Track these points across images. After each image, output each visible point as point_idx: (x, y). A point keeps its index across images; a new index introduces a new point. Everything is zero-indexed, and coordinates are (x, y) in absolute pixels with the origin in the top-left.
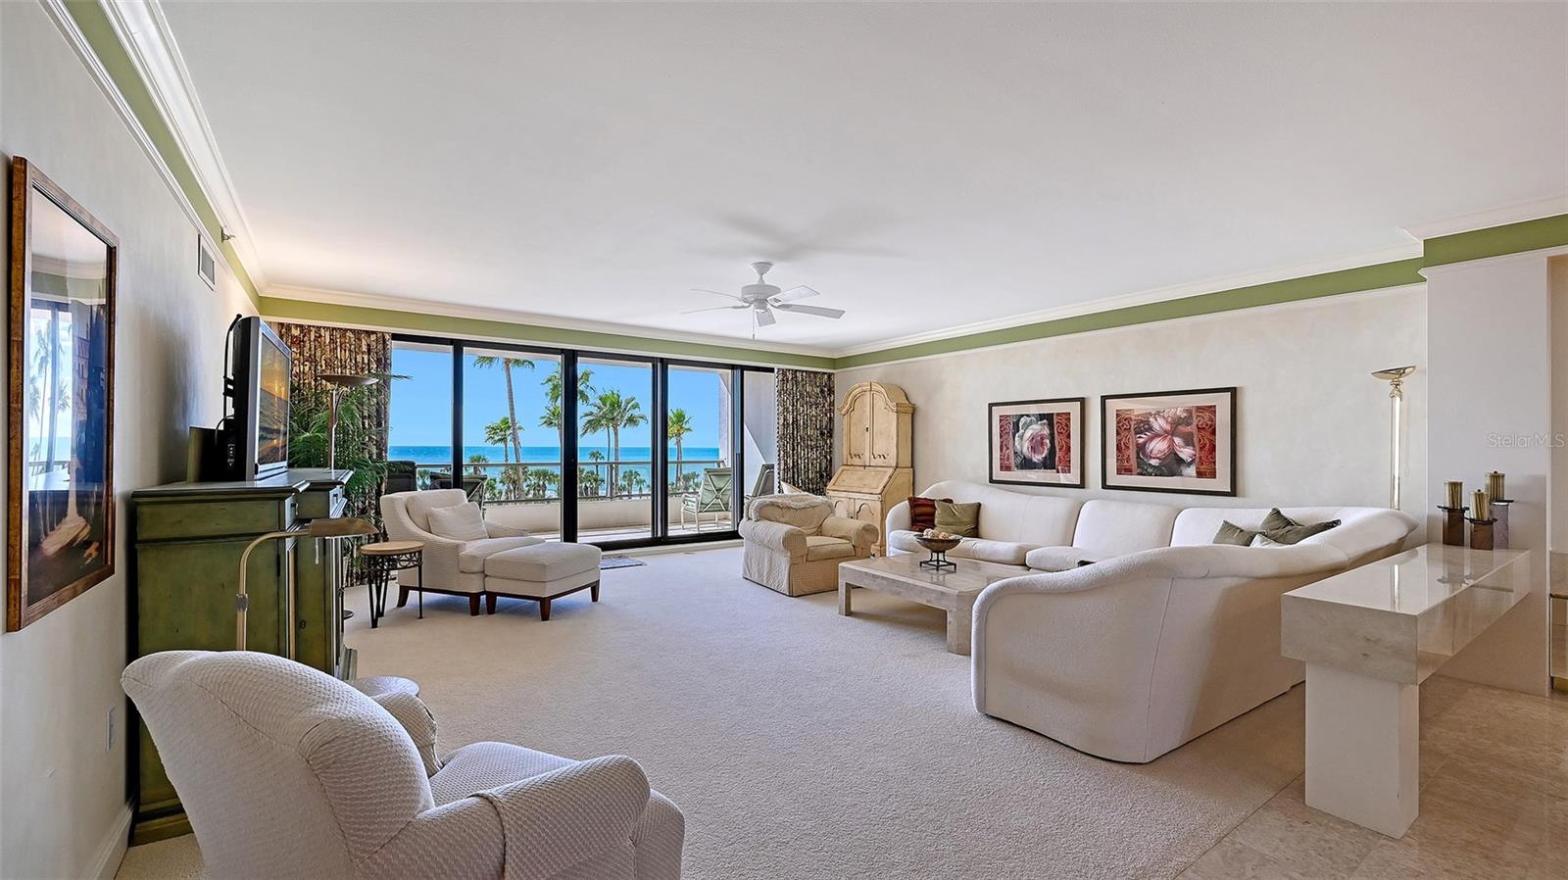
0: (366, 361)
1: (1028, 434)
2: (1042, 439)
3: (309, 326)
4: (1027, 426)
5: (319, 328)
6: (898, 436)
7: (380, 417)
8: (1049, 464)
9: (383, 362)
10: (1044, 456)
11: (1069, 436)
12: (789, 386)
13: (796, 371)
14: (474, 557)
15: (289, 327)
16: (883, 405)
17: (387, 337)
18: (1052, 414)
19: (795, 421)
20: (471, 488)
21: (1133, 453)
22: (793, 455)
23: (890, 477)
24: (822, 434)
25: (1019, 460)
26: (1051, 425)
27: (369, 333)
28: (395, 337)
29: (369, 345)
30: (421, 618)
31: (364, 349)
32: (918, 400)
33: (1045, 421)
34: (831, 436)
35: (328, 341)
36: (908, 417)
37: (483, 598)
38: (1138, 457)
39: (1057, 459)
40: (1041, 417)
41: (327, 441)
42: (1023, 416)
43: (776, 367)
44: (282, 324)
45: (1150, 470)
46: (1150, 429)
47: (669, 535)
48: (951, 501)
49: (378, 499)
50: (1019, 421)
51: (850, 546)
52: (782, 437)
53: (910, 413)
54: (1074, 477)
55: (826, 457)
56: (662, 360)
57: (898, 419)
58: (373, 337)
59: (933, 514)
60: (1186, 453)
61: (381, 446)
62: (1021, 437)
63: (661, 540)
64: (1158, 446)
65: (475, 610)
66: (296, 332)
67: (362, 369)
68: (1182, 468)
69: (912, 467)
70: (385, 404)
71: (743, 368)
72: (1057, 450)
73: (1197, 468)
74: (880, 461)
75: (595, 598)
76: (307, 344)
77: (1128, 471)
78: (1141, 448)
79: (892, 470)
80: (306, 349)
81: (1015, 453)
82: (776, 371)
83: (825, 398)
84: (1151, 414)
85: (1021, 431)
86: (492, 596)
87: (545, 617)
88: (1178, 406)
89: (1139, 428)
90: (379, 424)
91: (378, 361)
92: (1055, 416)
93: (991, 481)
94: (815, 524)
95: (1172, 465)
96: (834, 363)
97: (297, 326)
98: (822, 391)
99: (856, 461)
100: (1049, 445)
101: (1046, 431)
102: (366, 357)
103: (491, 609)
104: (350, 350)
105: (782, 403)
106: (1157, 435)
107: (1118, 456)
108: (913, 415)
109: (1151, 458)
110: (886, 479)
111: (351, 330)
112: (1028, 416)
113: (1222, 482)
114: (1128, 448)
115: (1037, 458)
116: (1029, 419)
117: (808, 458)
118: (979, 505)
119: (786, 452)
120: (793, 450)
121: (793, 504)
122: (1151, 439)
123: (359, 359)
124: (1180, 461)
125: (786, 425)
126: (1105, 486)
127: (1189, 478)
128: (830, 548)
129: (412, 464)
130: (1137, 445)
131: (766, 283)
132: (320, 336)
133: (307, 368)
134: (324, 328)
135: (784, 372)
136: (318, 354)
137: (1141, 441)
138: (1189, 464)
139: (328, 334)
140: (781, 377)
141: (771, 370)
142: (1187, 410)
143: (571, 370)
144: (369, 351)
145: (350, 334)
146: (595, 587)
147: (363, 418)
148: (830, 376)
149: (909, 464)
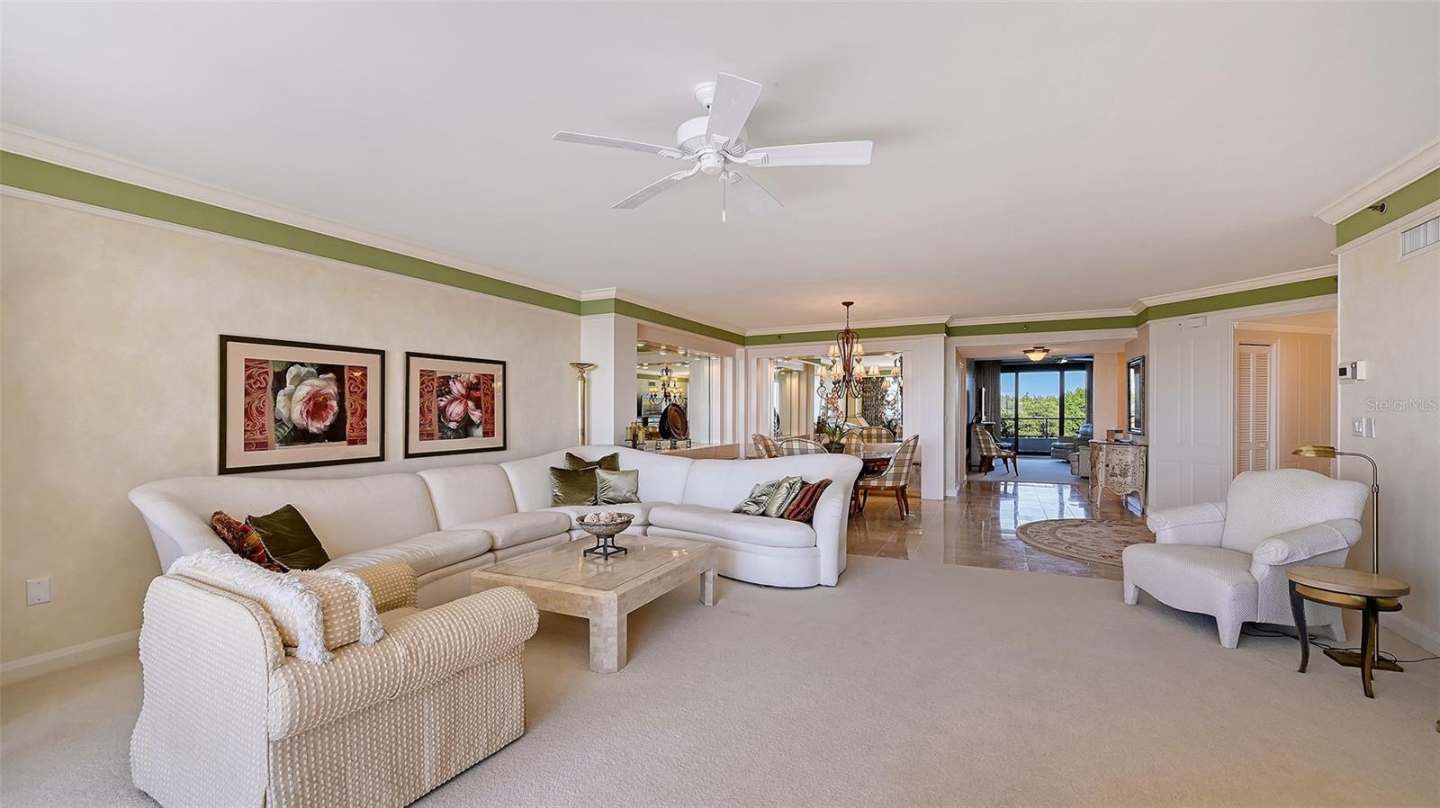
1: (303, 391)
2: (326, 399)
4: (300, 380)
8: (335, 433)
10: (328, 423)
11: (365, 397)
18: (343, 367)
21: (434, 416)
25: (285, 431)
26: (340, 382)
33: (331, 375)
38: (440, 421)
39: (348, 426)
40: (323, 369)
42: (293, 364)
45: (449, 433)
46: (450, 392)
50: (286, 371)
54: (371, 449)
60: (476, 416)
62: (290, 396)
64: (456, 410)
68: (473, 429)
72: (349, 414)
73: (484, 429)
77: (430, 436)
78: (442, 411)
81: (276, 421)
84: (450, 378)
85: (289, 387)
88: (470, 372)
89: (441, 390)
92: (345, 370)
93: (223, 469)
95: (466, 427)
100: (336, 408)
101: (332, 389)
106: (456, 399)
107: (421, 420)
109: (450, 421)
112: (302, 365)
113: (499, 441)
114: (430, 411)
115: (315, 427)
116: (304, 370)
122: (451, 402)
124: (472, 423)
126: (407, 455)
127: (477, 440)
130: (439, 408)
137: (442, 404)
138: (478, 426)
142: (477, 377)
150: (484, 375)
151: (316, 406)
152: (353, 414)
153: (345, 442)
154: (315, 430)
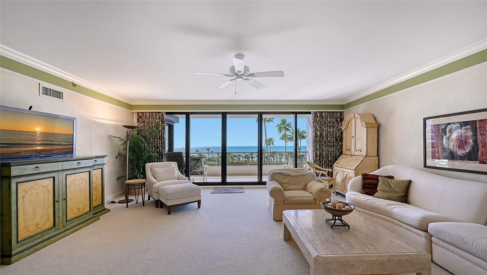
0: (158, 121)
1: (454, 135)
3: (144, 112)
4: (453, 130)
5: (146, 112)
6: (367, 140)
8: (472, 157)
9: (163, 121)
10: (468, 151)
12: (318, 119)
13: (322, 112)
15: (139, 113)
16: (360, 124)
17: (164, 113)
18: (476, 121)
19: (321, 135)
20: (198, 160)
22: (320, 150)
23: (362, 161)
24: (337, 140)
25: (445, 154)
27: (159, 113)
28: (166, 113)
29: (159, 116)
32: (381, 120)
33: (468, 127)
34: (342, 141)
35: (148, 116)
36: (375, 130)
39: (480, 153)
40: (465, 124)
42: (449, 124)
43: (312, 111)
44: (137, 112)
47: (263, 181)
48: (391, 177)
50: (446, 128)
51: (312, 199)
53: (376, 127)
55: (338, 150)
56: (260, 112)
57: (367, 131)
58: (160, 114)
59: (376, 185)
62: (448, 138)
63: (260, 183)
65: (157, 206)
66: (141, 114)
67: (157, 124)
69: (377, 156)
71: (296, 113)
72: (480, 146)
74: (358, 153)
75: (199, 207)
79: (363, 157)
80: (143, 119)
81: (444, 148)
82: (312, 113)
83: (338, 123)
85: (448, 134)
86: (161, 202)
91: (161, 121)
92: (478, 123)
93: (425, 166)
94: (303, 184)
96: (343, 107)
97: (141, 112)
98: (337, 120)
99: (348, 153)
100: (472, 143)
101: (470, 134)
102: (158, 120)
103: (161, 206)
104: (154, 118)
105: (315, 127)
108: (378, 129)
110: (359, 162)
111: (154, 112)
112: (453, 123)
115: (461, 152)
116: (454, 126)
117: (328, 151)
118: (410, 182)
119: (316, 149)
120: (320, 147)
121: (292, 174)
123: (156, 121)
125: (316, 136)
128: (299, 198)
132: (146, 115)
133: (143, 125)
134: (147, 112)
135: (315, 113)
136: (146, 120)
139: (148, 114)
140: (314, 115)
141: (310, 113)
143: (224, 119)
144: (159, 118)
145: (154, 113)
146: (199, 202)
147: (157, 139)
148: (341, 113)
149: (376, 155)
151: (462, 143)
152: (483, 147)
153: (478, 162)
154: (460, 154)
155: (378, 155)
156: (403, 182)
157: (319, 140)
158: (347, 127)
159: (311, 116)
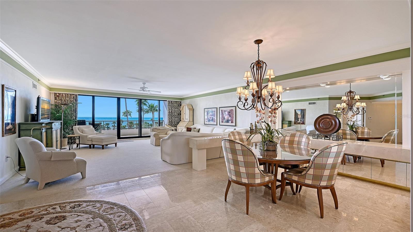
0: (73, 100)
3: (60, 93)
5: (62, 94)
6: (189, 115)
7: (75, 111)
9: (76, 100)
12: (170, 104)
13: (172, 101)
14: (90, 138)
15: (56, 93)
16: (187, 108)
17: (77, 95)
19: (172, 112)
24: (178, 114)
27: (73, 94)
28: (79, 95)
30: (80, 149)
31: (72, 97)
32: (194, 107)
34: (181, 115)
35: (64, 96)
37: (92, 145)
41: (61, 116)
43: (167, 100)
44: (55, 93)
48: (195, 128)
49: (72, 127)
52: (169, 115)
53: (192, 110)
55: (179, 119)
56: (140, 99)
57: (189, 112)
58: (74, 95)
59: (191, 131)
61: (76, 117)
63: (140, 137)
65: (90, 147)
66: (58, 94)
67: (72, 102)
70: (77, 108)
71: (160, 100)
74: (186, 120)
75: (116, 146)
76: (60, 97)
79: (188, 122)
80: (60, 98)
81: (208, 118)
83: (179, 107)
86: (94, 145)
87: (103, 149)
90: (75, 112)
91: (75, 100)
93: (205, 124)
94: (165, 133)
96: (181, 99)
97: (58, 93)
98: (178, 105)
99: (183, 120)
103: (94, 147)
104: (69, 98)
105: (169, 108)
107: (221, 119)
108: (193, 111)
110: (187, 124)
113: (234, 124)
116: (209, 112)
117: (175, 120)
118: (200, 129)
119: (169, 118)
120: (171, 118)
123: (71, 100)
125: (169, 112)
126: (220, 125)
127: (230, 124)
129: (85, 121)
131: (145, 87)
132: (63, 95)
133: (60, 101)
135: (169, 101)
136: (62, 99)
141: (166, 101)
142: (230, 110)
143: (119, 101)
144: (73, 98)
145: (69, 94)
146: (116, 144)
147: (72, 111)
148: (180, 102)
149: (192, 121)
150: (231, 110)
155: (193, 121)
156: (198, 129)
157: (171, 114)
158: (182, 109)
159: (167, 102)
